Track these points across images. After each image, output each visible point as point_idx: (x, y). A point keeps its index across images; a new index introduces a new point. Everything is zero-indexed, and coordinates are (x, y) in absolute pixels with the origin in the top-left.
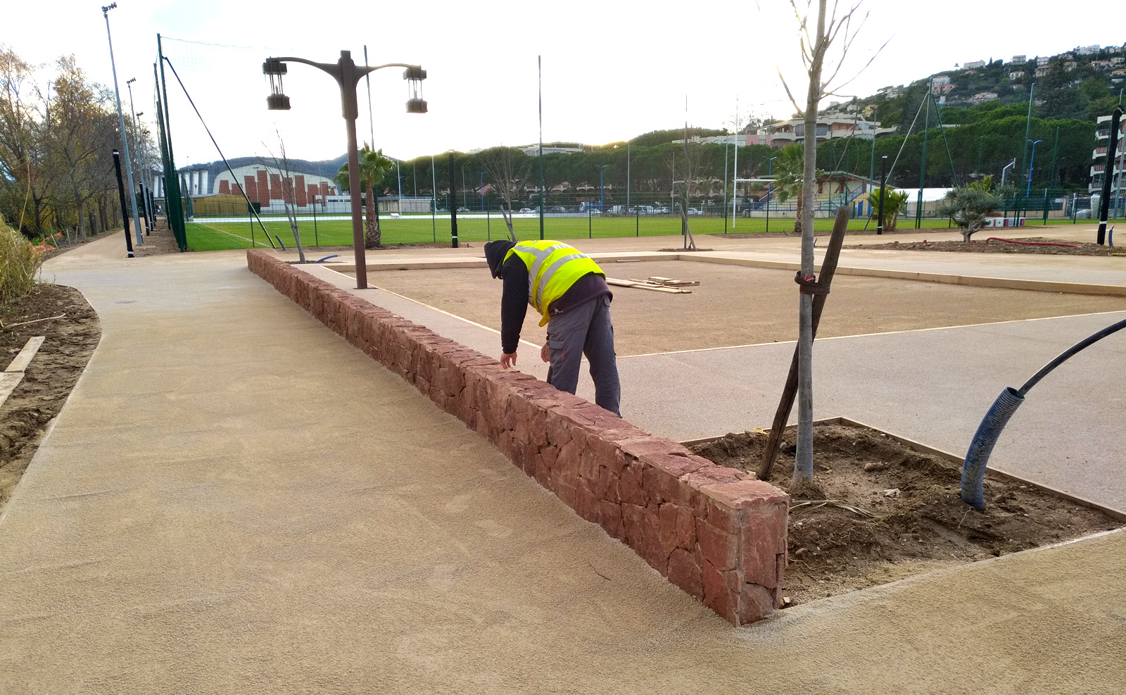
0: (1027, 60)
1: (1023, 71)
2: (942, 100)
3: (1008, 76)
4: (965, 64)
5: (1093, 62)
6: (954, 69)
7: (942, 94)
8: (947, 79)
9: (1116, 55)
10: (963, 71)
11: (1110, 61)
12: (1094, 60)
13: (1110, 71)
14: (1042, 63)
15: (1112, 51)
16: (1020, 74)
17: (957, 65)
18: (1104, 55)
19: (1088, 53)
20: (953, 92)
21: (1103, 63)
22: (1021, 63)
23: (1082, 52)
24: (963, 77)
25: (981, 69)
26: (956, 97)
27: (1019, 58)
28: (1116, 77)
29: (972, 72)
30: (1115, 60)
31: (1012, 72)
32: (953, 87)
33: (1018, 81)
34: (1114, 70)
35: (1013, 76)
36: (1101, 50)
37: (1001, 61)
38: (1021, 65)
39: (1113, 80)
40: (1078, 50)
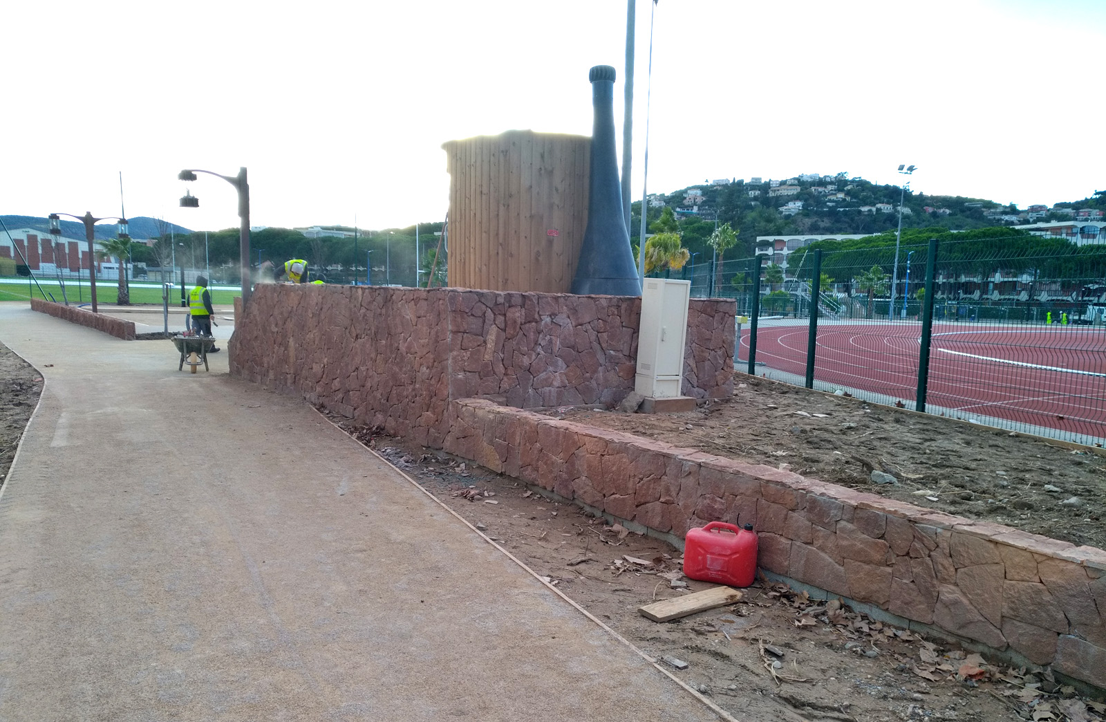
0: (763, 182)
1: (759, 190)
2: (695, 209)
3: (748, 194)
4: (714, 181)
5: (812, 188)
6: (705, 184)
7: (695, 204)
8: (699, 192)
9: (831, 183)
10: (712, 186)
11: (826, 187)
12: (814, 186)
13: (826, 196)
14: (774, 185)
15: (828, 179)
16: (757, 193)
17: (707, 181)
18: (822, 183)
19: (810, 180)
20: (704, 203)
21: (820, 189)
22: (758, 184)
23: (805, 179)
24: (712, 191)
25: (725, 186)
26: (707, 207)
27: (756, 179)
28: (830, 201)
29: (719, 188)
30: (830, 187)
31: (750, 190)
32: (704, 199)
33: (755, 198)
34: (829, 195)
35: (752, 194)
36: (819, 178)
37: (742, 181)
38: (758, 186)
39: (828, 203)
40: (802, 177)
